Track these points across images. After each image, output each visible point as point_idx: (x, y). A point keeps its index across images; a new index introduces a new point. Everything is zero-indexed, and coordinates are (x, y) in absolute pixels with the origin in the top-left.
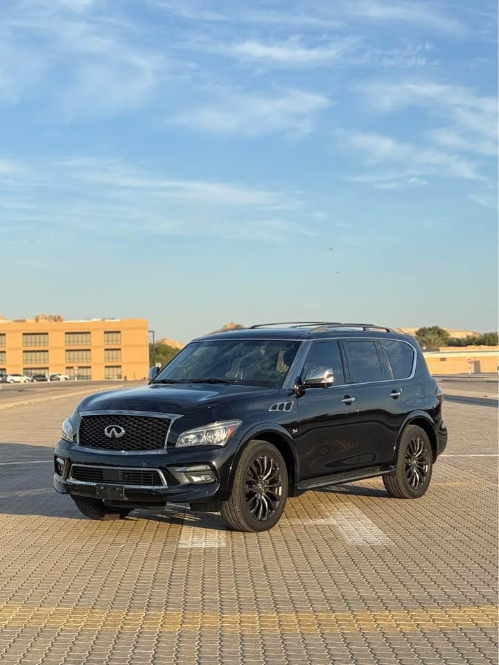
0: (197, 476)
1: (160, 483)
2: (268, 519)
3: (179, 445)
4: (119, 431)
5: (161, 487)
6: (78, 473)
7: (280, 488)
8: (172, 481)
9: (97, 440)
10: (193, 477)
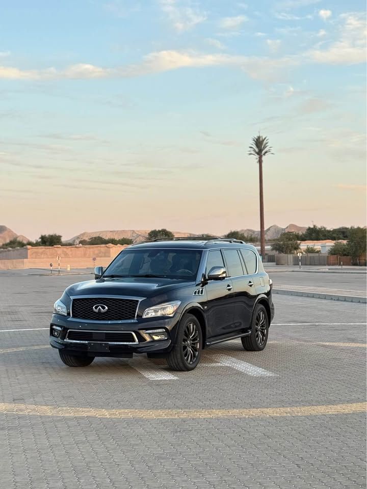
0: (156, 336)
1: (134, 341)
2: (193, 363)
3: (144, 317)
4: (104, 308)
5: (134, 343)
6: (73, 336)
7: (198, 344)
8: (142, 339)
9: (86, 314)
10: (153, 336)
